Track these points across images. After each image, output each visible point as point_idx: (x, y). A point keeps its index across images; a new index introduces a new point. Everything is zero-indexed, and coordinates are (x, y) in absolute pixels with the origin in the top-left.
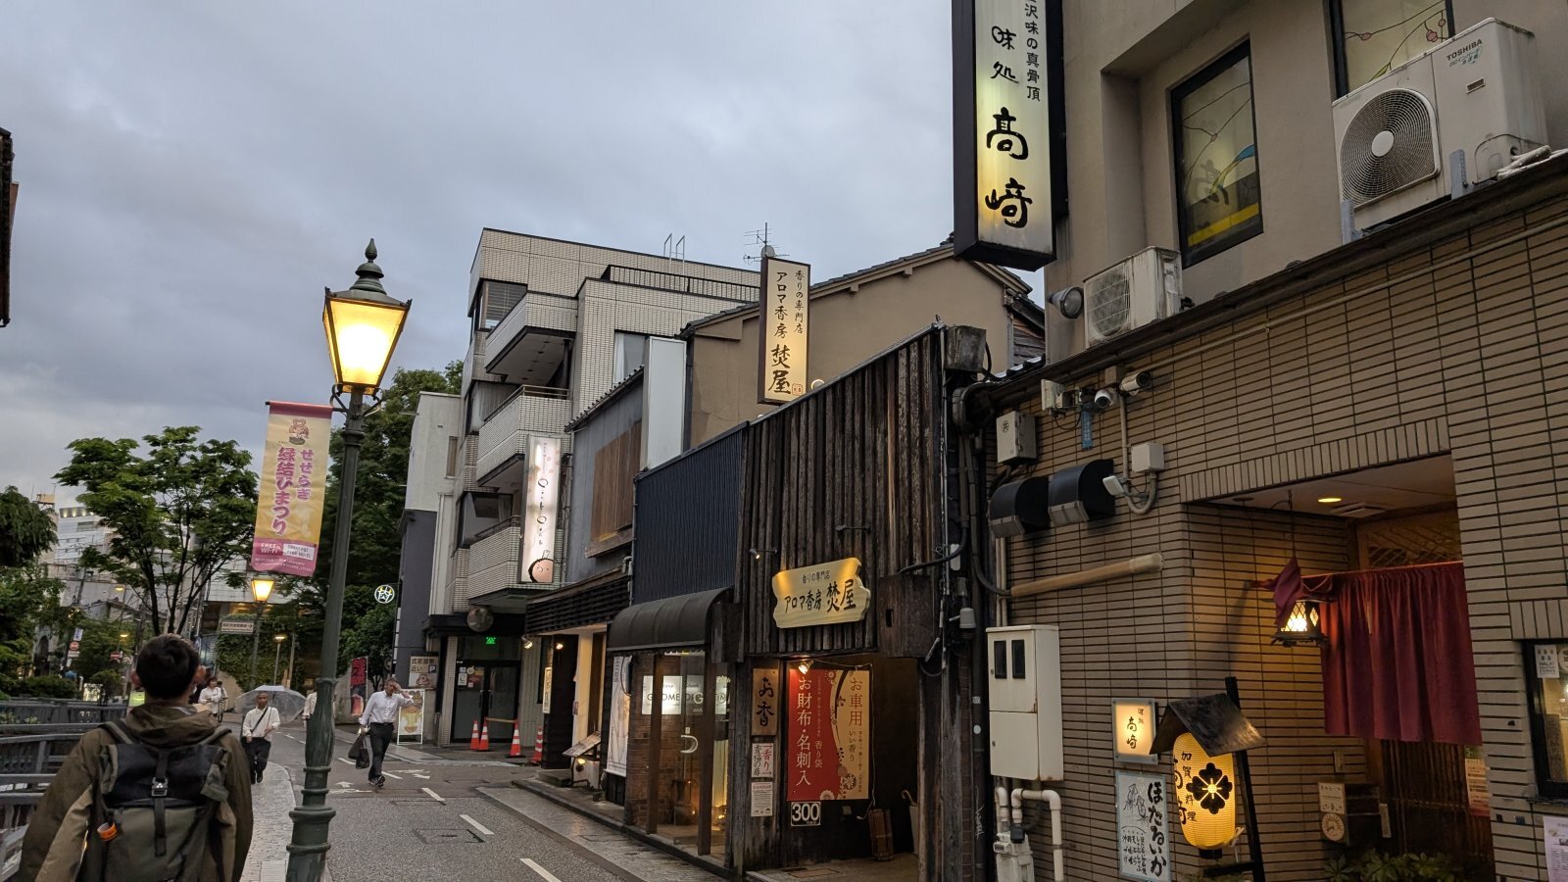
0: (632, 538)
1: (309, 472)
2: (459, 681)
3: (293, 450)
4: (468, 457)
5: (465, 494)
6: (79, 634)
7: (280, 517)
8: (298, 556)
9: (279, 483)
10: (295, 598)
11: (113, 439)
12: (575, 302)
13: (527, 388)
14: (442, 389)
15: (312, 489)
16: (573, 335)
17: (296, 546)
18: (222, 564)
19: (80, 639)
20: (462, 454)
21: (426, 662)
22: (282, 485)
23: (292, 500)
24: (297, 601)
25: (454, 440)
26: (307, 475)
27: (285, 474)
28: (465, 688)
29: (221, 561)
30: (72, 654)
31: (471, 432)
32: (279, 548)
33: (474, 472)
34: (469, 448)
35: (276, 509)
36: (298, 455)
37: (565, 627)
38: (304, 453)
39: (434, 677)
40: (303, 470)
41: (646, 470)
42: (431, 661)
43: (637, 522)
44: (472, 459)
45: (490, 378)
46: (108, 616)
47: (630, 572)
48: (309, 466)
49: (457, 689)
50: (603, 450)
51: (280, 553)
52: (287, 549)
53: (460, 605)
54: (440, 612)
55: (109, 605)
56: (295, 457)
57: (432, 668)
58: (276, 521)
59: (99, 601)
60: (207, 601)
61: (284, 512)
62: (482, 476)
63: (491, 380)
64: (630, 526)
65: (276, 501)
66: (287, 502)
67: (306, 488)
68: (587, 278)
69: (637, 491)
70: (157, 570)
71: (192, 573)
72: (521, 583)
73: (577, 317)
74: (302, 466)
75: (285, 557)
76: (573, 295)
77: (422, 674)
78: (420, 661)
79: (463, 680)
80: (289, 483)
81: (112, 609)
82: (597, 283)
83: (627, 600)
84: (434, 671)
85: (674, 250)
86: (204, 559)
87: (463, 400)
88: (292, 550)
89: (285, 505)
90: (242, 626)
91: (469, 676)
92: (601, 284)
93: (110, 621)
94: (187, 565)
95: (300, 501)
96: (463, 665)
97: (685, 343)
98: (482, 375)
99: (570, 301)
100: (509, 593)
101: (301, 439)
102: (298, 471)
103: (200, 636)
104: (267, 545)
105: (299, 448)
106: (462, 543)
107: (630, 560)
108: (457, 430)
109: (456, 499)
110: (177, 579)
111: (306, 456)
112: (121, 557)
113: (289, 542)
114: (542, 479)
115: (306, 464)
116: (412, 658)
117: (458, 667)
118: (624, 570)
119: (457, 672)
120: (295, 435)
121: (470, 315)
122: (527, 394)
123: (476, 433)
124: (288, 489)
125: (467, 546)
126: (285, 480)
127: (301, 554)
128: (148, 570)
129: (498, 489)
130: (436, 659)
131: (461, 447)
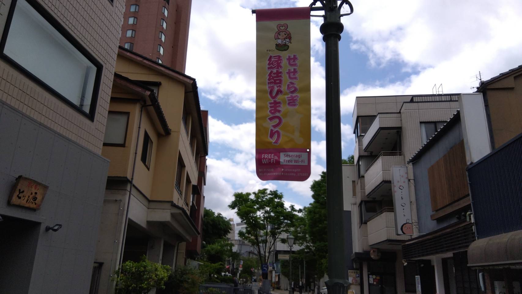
0: (471, 202)
1: (296, 78)
2: (370, 281)
3: (279, 57)
4: (361, 186)
5: (362, 201)
6: (242, 262)
7: (275, 126)
8: (293, 163)
9: (271, 93)
10: (304, 248)
11: (244, 193)
12: (399, 114)
13: (383, 153)
14: (347, 163)
15: (299, 95)
16: (400, 128)
17: (291, 154)
18: (278, 236)
19: (242, 264)
20: (358, 187)
21: (354, 272)
22: (274, 94)
23: (284, 108)
24: (304, 249)
25: (354, 182)
26: (293, 81)
27: (275, 83)
28: (373, 284)
29: (278, 235)
30: (240, 269)
31: (361, 177)
32: (276, 158)
33: (365, 193)
34: (361, 183)
35: (271, 119)
36: (284, 63)
37: (423, 256)
38: (289, 59)
39: (359, 279)
40: (290, 77)
41: (472, 163)
42: (357, 272)
43: (472, 192)
44: (363, 187)
45: (366, 154)
46: (249, 256)
47: (473, 221)
48: (295, 72)
49: (370, 285)
50: (432, 166)
51: (278, 163)
52: (283, 158)
53: (366, 248)
54: (357, 251)
55: (250, 253)
56: (282, 65)
57: (357, 275)
58: (272, 130)
59: (247, 251)
60: (276, 250)
61: (277, 121)
62: (368, 194)
63: (366, 155)
64: (468, 195)
65: (270, 111)
66: (279, 111)
67: (294, 95)
68: (404, 102)
69: (469, 176)
70: (260, 239)
71: (270, 239)
72: (398, 235)
73: (401, 120)
74: (289, 73)
75: (283, 166)
76: (398, 111)
77: (353, 278)
78: (352, 272)
79: (371, 281)
80: (279, 92)
81: (251, 254)
82: (409, 104)
83: (474, 237)
84: (358, 277)
85: (437, 91)
86: (274, 234)
87: (355, 166)
88: (288, 159)
89: (277, 114)
90: (285, 256)
91: (374, 279)
92: (411, 104)
93: (250, 258)
94: (268, 237)
95: (291, 108)
96: (371, 274)
97: (482, 94)
98: (364, 154)
99: (397, 114)
100: (388, 242)
101: (285, 45)
102: (285, 78)
103: (275, 263)
104: (266, 156)
105: (285, 55)
106: (363, 222)
107: (471, 214)
108: (356, 178)
109: (358, 205)
110: (265, 242)
111: (292, 61)
112: (249, 234)
113: (284, 150)
114: (401, 186)
115: (292, 70)
116: (349, 271)
117: (368, 275)
118: (468, 220)
119: (369, 277)
120: (279, 41)
121: (354, 133)
122: (384, 155)
123: (363, 177)
124: (280, 98)
125: (366, 223)
126: (276, 89)
127: (296, 161)
128: (257, 239)
129: (375, 198)
130: (358, 271)
131: (357, 184)
